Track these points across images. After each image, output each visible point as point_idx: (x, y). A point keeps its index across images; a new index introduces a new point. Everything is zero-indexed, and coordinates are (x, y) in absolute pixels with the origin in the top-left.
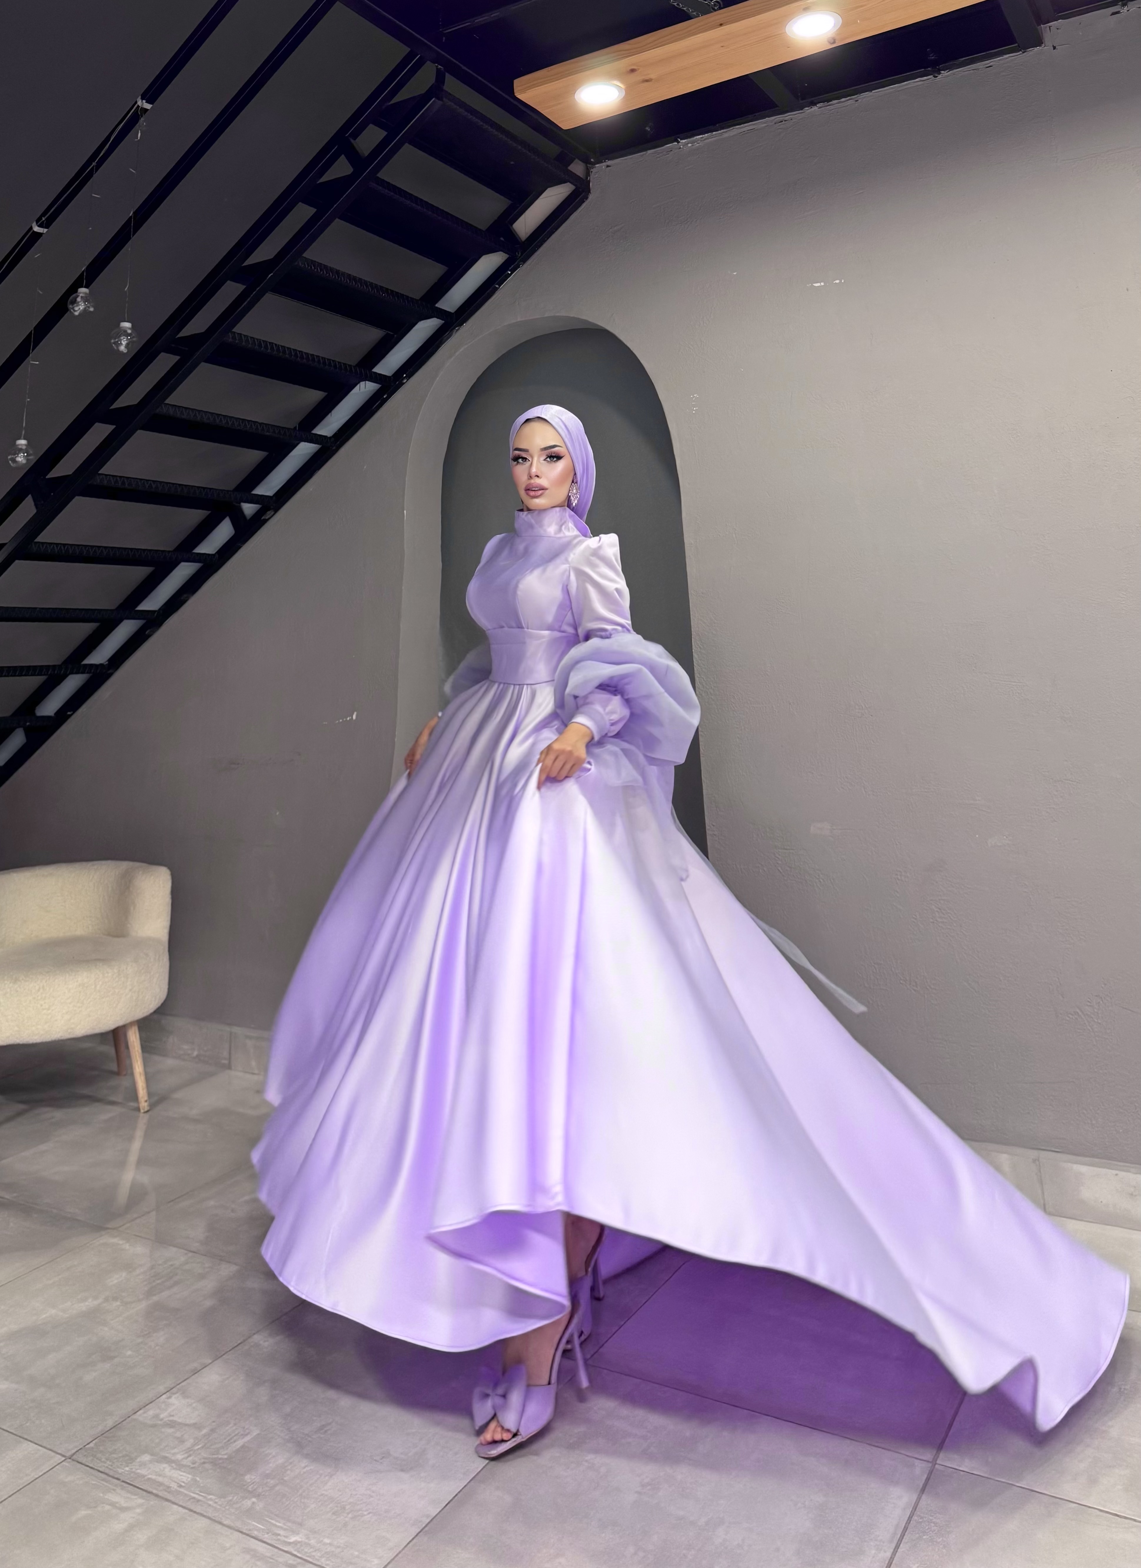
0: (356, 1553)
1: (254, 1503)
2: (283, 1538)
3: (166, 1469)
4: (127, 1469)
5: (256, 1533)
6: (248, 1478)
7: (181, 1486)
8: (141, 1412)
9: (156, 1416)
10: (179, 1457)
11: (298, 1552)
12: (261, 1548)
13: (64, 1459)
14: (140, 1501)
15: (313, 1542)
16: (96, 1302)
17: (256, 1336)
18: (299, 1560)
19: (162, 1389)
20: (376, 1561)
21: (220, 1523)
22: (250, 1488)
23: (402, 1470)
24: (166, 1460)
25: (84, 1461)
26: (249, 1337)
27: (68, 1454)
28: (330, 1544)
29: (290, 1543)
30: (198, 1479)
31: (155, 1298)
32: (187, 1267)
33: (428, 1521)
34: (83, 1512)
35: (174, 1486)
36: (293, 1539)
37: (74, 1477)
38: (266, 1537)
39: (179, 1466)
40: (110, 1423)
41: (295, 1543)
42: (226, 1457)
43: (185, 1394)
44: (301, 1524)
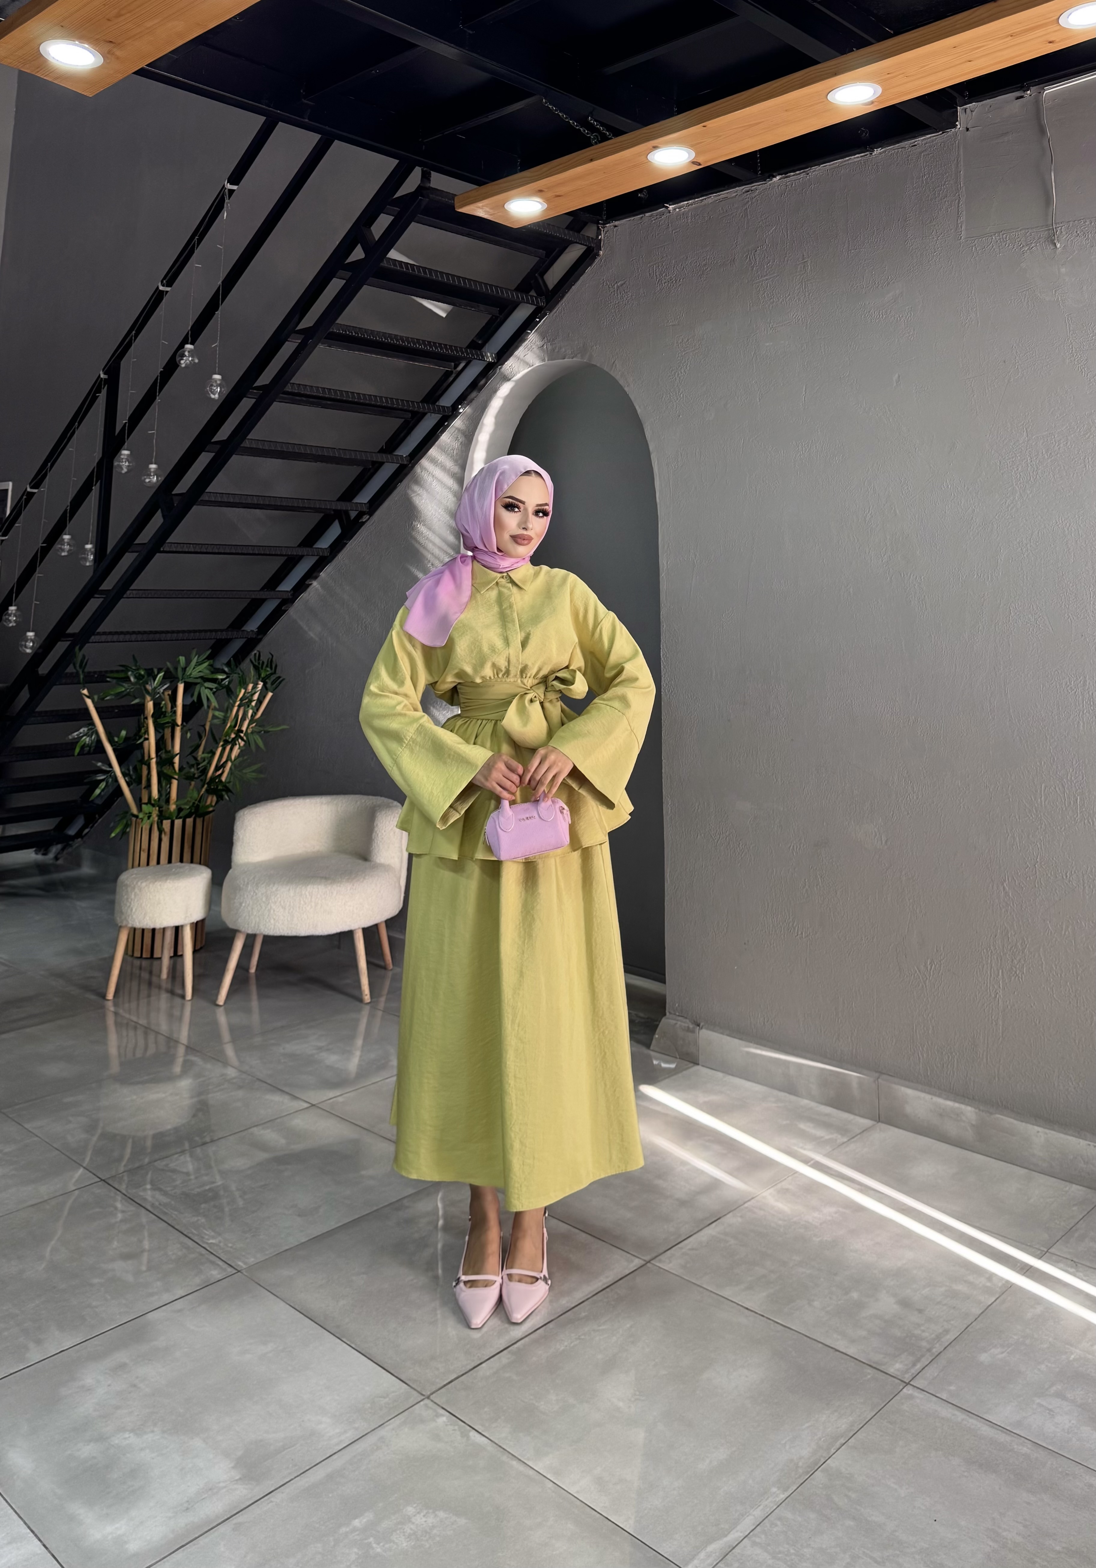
0: (244, 1254)
1: (198, 1220)
2: (205, 1240)
3: (157, 1194)
4: (134, 1191)
5: (190, 1235)
6: (203, 1206)
7: (160, 1204)
8: (159, 1162)
9: (167, 1165)
10: (169, 1189)
11: (211, 1248)
12: (190, 1243)
13: (99, 1180)
14: (133, 1208)
15: (222, 1244)
16: (163, 1095)
17: (255, 1129)
18: (208, 1252)
19: (179, 1150)
20: (252, 1259)
21: (173, 1227)
22: (201, 1211)
23: (299, 1215)
24: (160, 1190)
25: (110, 1182)
26: (250, 1128)
27: (103, 1178)
28: (231, 1247)
29: (207, 1243)
30: (173, 1203)
31: (203, 1097)
32: (234, 1081)
33: (297, 1244)
34: (97, 1210)
35: (157, 1204)
36: (211, 1241)
37: (100, 1190)
38: (195, 1238)
39: (166, 1194)
40: (137, 1165)
41: (211, 1243)
42: (196, 1193)
43: (191, 1156)
44: (220, 1234)
